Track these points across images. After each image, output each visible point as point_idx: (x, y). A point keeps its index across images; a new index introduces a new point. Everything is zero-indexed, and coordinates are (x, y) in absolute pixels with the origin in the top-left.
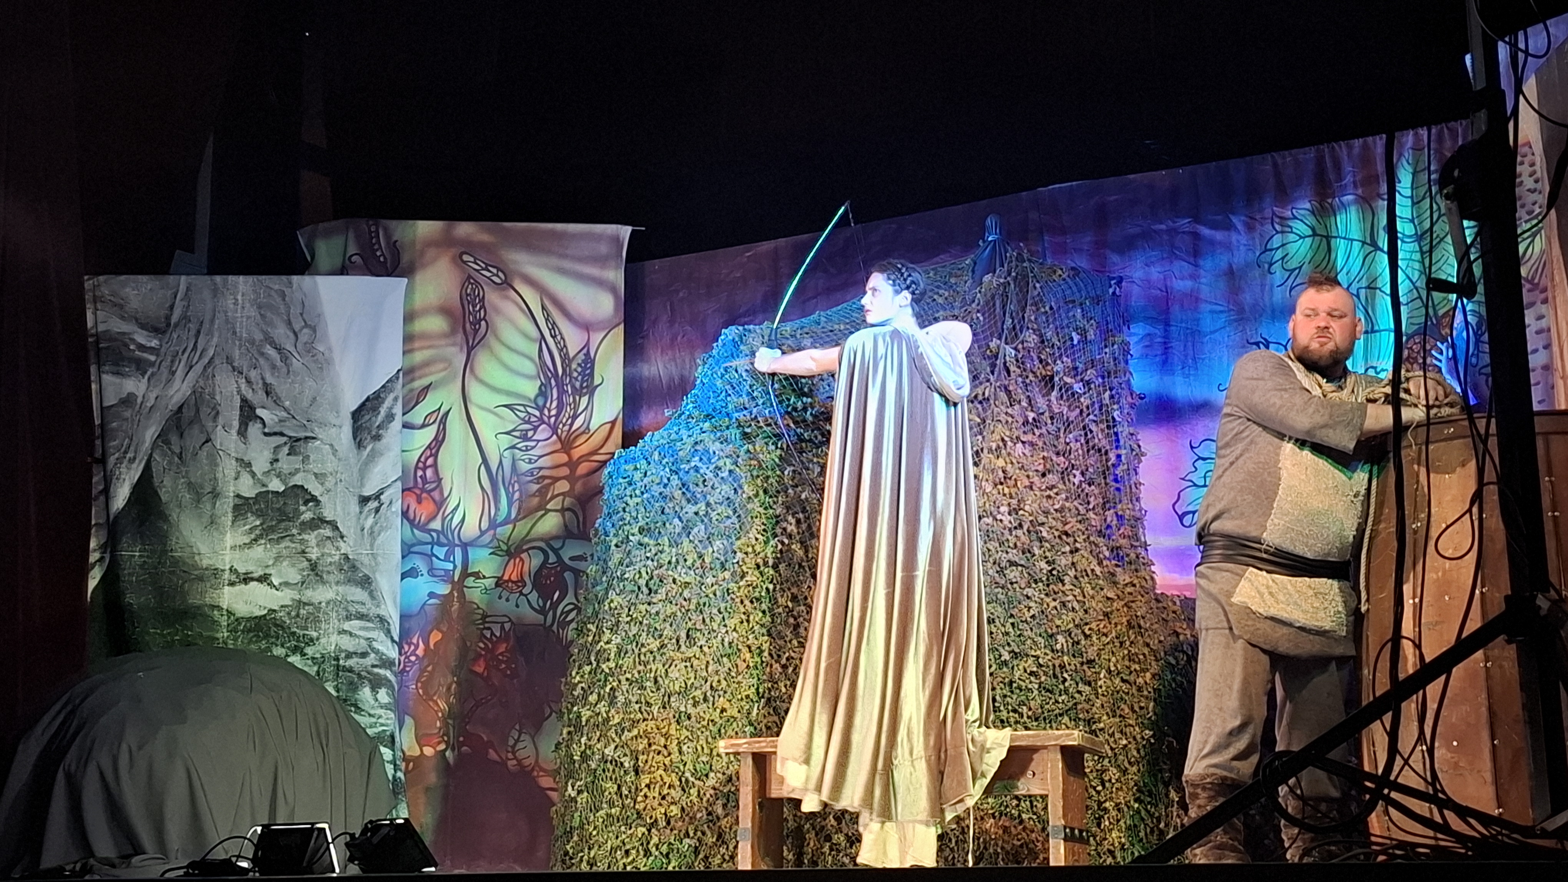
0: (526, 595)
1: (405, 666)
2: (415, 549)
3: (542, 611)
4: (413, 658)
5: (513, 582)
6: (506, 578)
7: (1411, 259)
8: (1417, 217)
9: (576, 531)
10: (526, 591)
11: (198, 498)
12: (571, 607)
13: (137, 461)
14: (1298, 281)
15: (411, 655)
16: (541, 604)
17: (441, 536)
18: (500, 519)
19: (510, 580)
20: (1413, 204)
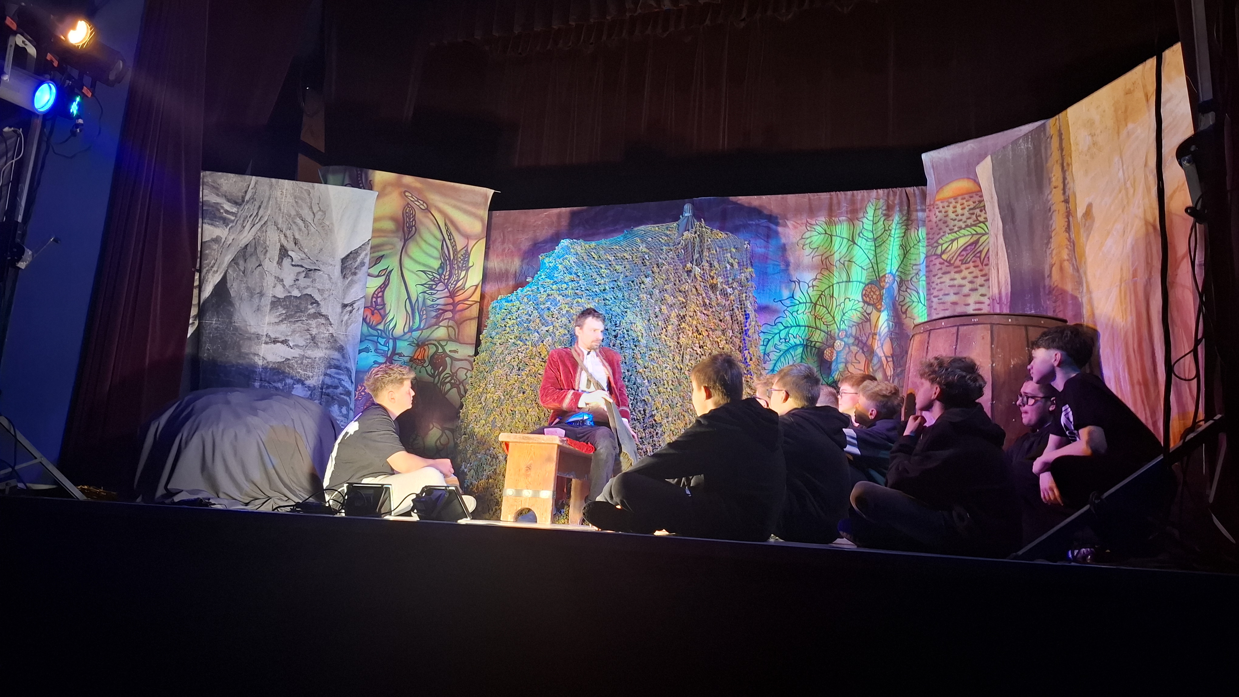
0: (425, 367)
1: (358, 397)
2: (367, 338)
3: (433, 376)
4: (363, 393)
5: (419, 360)
6: (415, 357)
7: (870, 249)
8: (875, 230)
9: (453, 337)
10: (425, 365)
11: (252, 296)
12: (448, 375)
13: (219, 273)
14: (816, 254)
15: (362, 392)
16: (433, 372)
17: (383, 333)
18: (415, 327)
19: (417, 359)
20: (873, 224)
